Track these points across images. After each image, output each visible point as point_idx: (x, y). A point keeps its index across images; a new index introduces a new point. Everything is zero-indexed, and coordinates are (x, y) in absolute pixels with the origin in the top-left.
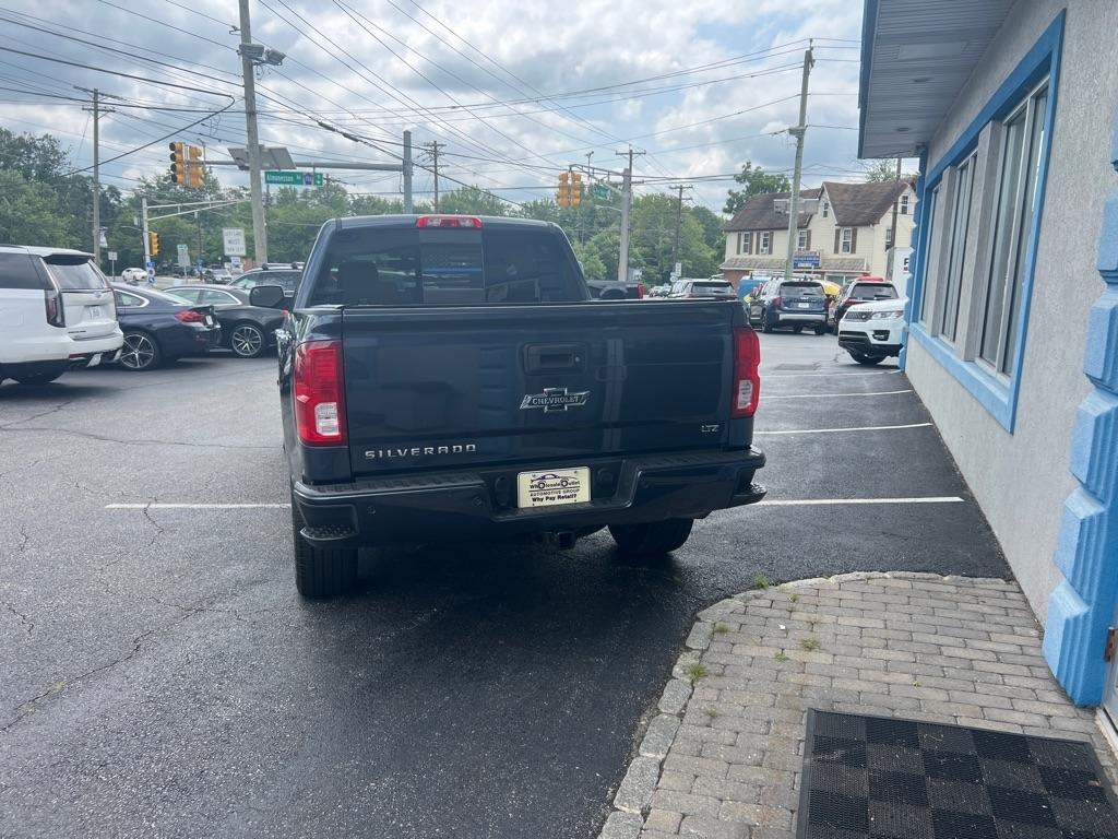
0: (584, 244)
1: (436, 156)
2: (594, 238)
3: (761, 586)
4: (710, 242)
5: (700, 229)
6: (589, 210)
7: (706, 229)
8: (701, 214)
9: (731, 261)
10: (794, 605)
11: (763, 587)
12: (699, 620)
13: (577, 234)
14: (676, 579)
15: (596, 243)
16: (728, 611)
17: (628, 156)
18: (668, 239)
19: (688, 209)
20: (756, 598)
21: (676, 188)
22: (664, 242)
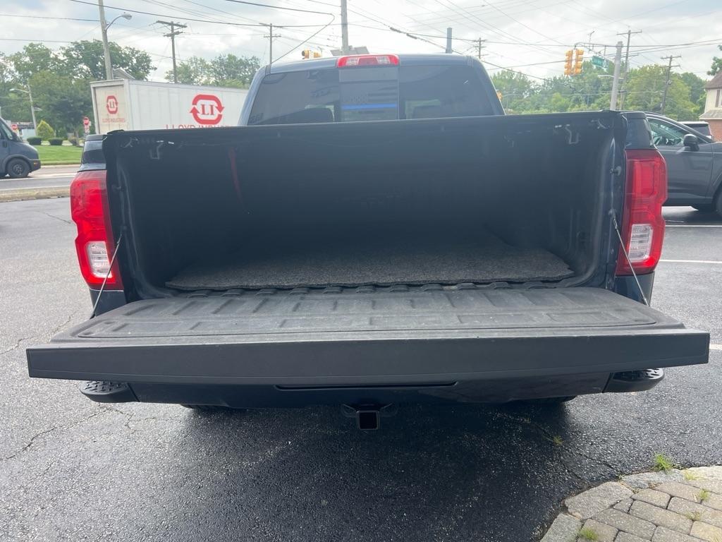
0: (589, 106)
1: (480, 49)
2: (598, 101)
3: (659, 468)
4: (694, 99)
5: (687, 90)
6: (595, 80)
7: (692, 90)
8: (689, 78)
9: (710, 112)
10: (700, 508)
11: (663, 469)
12: (565, 509)
13: (584, 98)
14: (557, 441)
15: (599, 104)
16: (608, 502)
17: (627, 36)
18: (658, 99)
19: (676, 75)
20: (651, 487)
21: (667, 58)
22: (655, 101)
